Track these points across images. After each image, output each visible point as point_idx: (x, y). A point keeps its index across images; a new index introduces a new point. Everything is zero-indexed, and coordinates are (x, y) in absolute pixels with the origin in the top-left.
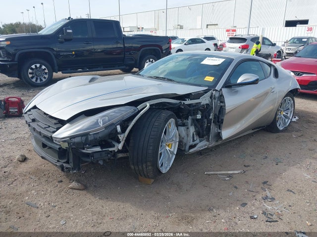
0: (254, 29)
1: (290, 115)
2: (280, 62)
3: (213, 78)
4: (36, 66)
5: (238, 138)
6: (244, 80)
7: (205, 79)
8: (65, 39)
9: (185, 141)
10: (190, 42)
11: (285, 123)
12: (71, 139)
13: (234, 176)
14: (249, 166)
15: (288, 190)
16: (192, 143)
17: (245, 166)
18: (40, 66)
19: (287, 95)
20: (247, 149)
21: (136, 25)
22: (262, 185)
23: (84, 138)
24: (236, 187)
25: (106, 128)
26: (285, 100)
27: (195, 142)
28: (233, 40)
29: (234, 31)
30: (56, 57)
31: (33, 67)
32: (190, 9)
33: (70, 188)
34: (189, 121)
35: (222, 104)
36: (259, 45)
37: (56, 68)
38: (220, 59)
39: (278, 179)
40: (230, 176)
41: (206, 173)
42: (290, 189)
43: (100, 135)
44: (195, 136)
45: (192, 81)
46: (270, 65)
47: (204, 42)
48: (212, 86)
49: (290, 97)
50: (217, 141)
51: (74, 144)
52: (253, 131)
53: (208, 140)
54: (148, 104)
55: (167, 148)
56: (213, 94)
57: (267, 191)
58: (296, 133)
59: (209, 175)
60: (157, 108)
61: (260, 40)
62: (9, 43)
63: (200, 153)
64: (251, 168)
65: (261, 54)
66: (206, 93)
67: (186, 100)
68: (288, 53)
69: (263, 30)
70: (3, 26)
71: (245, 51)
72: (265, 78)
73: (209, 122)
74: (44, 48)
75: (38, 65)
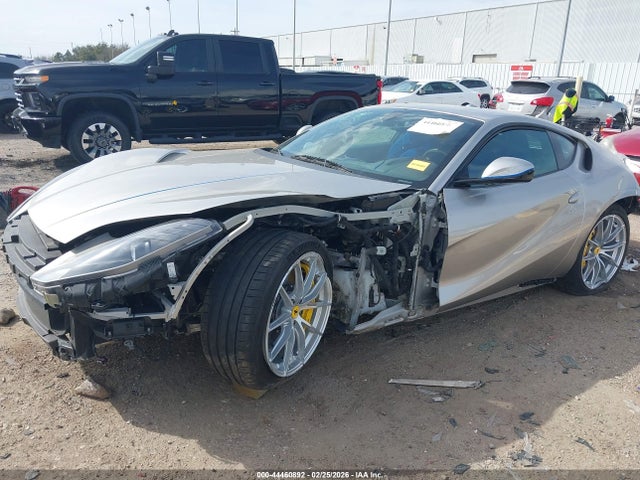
0: (572, 65)
1: (617, 256)
2: (611, 137)
3: (427, 164)
4: (97, 127)
5: (486, 303)
6: (497, 172)
7: (410, 166)
8: (158, 75)
9: (350, 303)
10: (431, 89)
11: (602, 275)
12: (64, 287)
13: (457, 392)
14: (497, 371)
15: (579, 440)
16: (366, 309)
17: (487, 370)
18: (107, 128)
19: (610, 211)
20: (502, 329)
21: (327, 54)
22: (517, 423)
23: (91, 287)
24: (453, 422)
25: (142, 267)
26: (606, 222)
27: (375, 308)
28: (518, 86)
29: (529, 68)
30: (138, 111)
31: (92, 128)
32: (440, 23)
33: (78, 394)
34: (362, 260)
35: (441, 225)
36: (574, 99)
37: (139, 131)
38: (453, 122)
39: (561, 409)
40: (446, 392)
41: (391, 381)
42: (585, 438)
43: (126, 283)
44: (376, 293)
45: (381, 170)
46: (575, 141)
47: (459, 90)
48: (421, 183)
49: (619, 215)
50: (429, 308)
51: (71, 298)
52: (521, 289)
53: (406, 305)
54: (250, 218)
55: (299, 320)
56: (422, 202)
57: (526, 439)
58: (627, 299)
59: (398, 386)
60: (286, 225)
61: (578, 88)
62: (46, 78)
63: (391, 331)
64: (502, 376)
65: (576, 117)
66: (404, 196)
67: (352, 212)
68: (635, 118)
69: (591, 67)
70: (74, 51)
71: (543, 111)
72: (558, 170)
73: (411, 263)
74: (114, 92)
75: (102, 126)
